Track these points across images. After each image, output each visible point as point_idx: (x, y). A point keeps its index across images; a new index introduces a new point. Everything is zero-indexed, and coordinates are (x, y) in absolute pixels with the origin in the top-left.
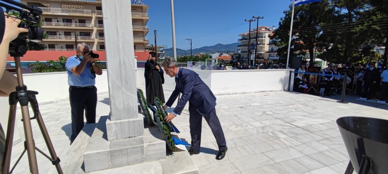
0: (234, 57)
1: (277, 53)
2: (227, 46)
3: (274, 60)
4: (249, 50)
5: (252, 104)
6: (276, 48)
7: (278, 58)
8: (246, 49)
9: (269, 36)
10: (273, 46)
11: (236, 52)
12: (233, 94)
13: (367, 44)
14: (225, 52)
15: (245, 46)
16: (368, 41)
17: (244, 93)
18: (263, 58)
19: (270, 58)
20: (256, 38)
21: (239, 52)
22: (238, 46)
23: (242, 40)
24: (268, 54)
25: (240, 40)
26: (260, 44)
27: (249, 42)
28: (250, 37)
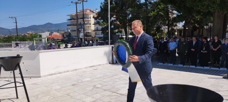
0: (65, 36)
1: (101, 32)
2: (57, 25)
3: (100, 38)
4: (78, 30)
5: (83, 80)
6: (100, 27)
7: (102, 36)
8: (75, 28)
9: (94, 17)
10: (98, 26)
11: (66, 31)
12: (64, 72)
13: (158, 24)
14: (55, 31)
15: (74, 25)
16: (158, 22)
17: (76, 70)
18: (91, 36)
19: (97, 36)
20: (83, 18)
21: (69, 31)
22: (68, 25)
23: (71, 19)
24: (94, 32)
25: (69, 20)
26: (87, 24)
27: (77, 22)
28: (77, 17)
